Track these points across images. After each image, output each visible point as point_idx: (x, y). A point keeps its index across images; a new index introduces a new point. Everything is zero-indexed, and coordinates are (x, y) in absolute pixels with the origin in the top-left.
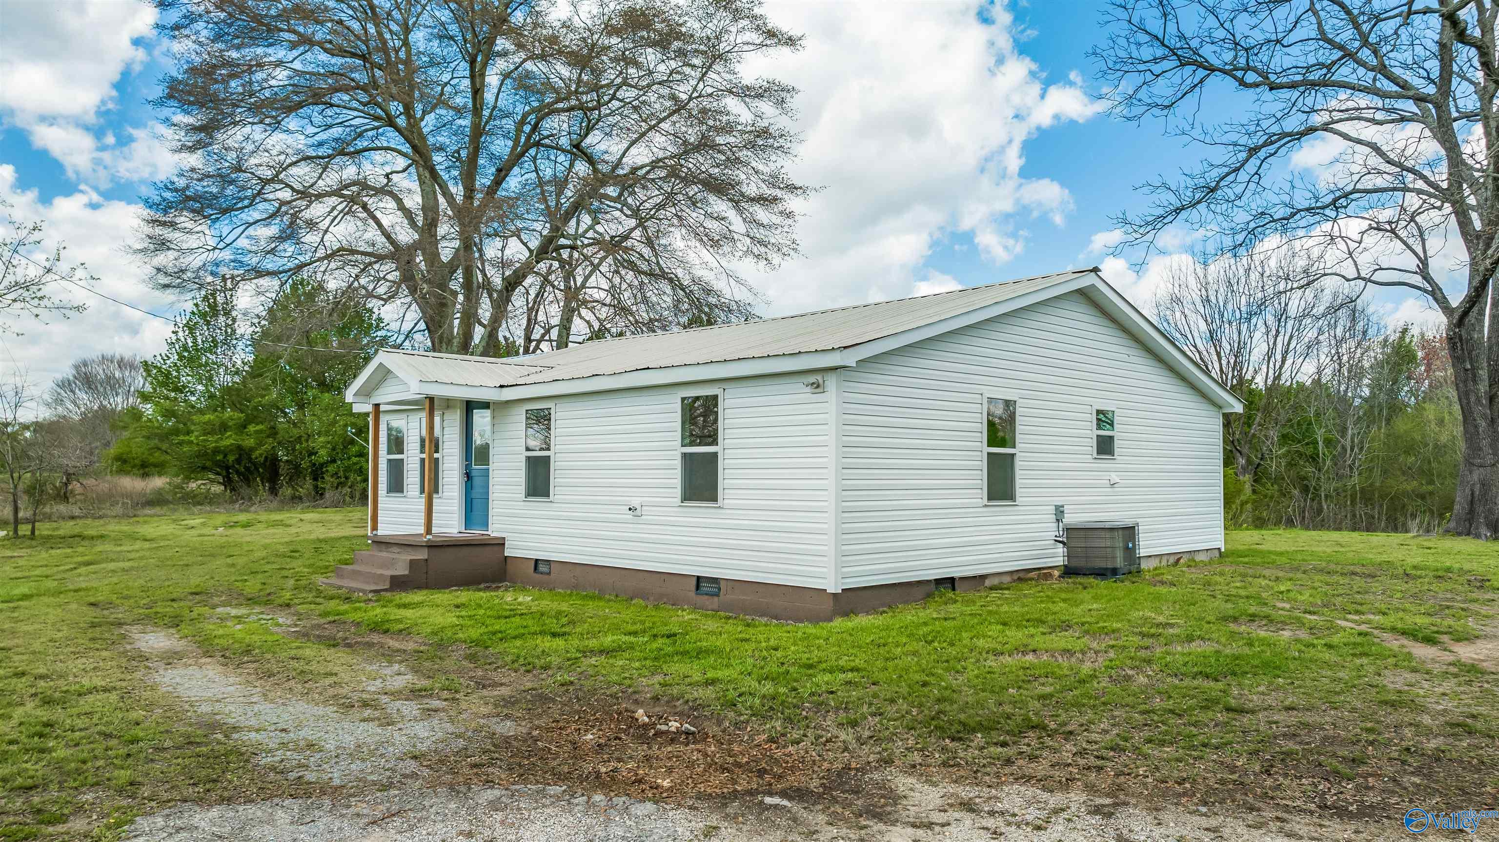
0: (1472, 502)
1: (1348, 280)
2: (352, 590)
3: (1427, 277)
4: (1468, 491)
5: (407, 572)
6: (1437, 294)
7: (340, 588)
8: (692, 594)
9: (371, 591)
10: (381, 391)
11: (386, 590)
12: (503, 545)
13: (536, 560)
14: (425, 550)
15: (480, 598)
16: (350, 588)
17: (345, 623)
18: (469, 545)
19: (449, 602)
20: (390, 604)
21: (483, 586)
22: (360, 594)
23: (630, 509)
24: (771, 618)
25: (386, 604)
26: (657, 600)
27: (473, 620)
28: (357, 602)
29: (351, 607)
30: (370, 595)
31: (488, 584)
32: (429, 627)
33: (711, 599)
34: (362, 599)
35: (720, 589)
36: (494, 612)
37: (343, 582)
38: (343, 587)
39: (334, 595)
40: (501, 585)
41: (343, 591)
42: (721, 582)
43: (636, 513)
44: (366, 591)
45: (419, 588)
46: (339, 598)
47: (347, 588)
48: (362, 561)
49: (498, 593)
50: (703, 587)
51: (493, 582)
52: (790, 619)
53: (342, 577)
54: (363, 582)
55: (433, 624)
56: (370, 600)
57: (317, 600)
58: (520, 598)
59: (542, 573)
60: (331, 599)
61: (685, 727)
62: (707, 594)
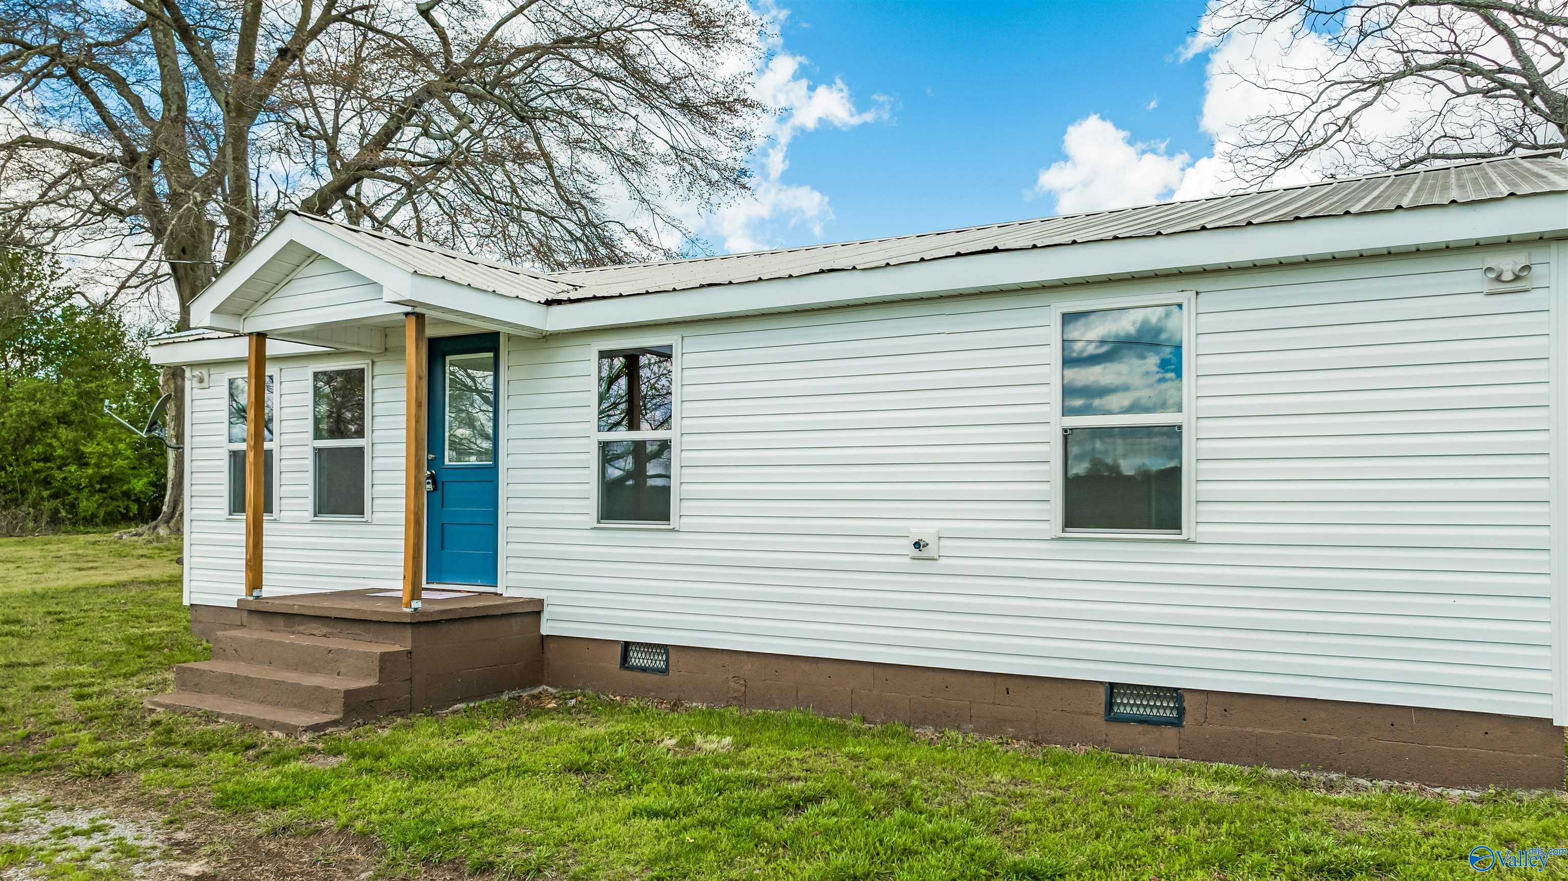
2: (252, 725)
5: (372, 682)
7: (210, 717)
8: (1098, 722)
9: (306, 729)
10: (274, 305)
11: (335, 723)
12: (539, 613)
13: (627, 644)
14: (408, 633)
15: (597, 740)
16: (242, 719)
17: (319, 832)
18: (484, 617)
19: (538, 759)
20: (382, 764)
21: (505, 697)
22: (276, 733)
23: (917, 545)
24: (1351, 774)
25: (367, 762)
26: (985, 731)
27: (713, 825)
28: (286, 759)
29: (285, 775)
30: (305, 738)
31: (514, 693)
32: (614, 855)
33: (1153, 732)
34: (291, 747)
35: (1181, 711)
36: (720, 791)
37: (209, 703)
38: (219, 715)
39: (207, 737)
40: (535, 691)
41: (221, 726)
42: (1187, 697)
43: (925, 553)
44: (296, 727)
45: (399, 712)
46: (227, 745)
47: (230, 717)
48: (238, 653)
49: (622, 727)
50: (1126, 707)
51: (523, 687)
52: (1412, 779)
53: (198, 688)
54: (262, 701)
55: (613, 845)
56: (313, 750)
57: (172, 752)
58: (699, 739)
59: (644, 670)
60: (207, 747)
62: (1142, 721)
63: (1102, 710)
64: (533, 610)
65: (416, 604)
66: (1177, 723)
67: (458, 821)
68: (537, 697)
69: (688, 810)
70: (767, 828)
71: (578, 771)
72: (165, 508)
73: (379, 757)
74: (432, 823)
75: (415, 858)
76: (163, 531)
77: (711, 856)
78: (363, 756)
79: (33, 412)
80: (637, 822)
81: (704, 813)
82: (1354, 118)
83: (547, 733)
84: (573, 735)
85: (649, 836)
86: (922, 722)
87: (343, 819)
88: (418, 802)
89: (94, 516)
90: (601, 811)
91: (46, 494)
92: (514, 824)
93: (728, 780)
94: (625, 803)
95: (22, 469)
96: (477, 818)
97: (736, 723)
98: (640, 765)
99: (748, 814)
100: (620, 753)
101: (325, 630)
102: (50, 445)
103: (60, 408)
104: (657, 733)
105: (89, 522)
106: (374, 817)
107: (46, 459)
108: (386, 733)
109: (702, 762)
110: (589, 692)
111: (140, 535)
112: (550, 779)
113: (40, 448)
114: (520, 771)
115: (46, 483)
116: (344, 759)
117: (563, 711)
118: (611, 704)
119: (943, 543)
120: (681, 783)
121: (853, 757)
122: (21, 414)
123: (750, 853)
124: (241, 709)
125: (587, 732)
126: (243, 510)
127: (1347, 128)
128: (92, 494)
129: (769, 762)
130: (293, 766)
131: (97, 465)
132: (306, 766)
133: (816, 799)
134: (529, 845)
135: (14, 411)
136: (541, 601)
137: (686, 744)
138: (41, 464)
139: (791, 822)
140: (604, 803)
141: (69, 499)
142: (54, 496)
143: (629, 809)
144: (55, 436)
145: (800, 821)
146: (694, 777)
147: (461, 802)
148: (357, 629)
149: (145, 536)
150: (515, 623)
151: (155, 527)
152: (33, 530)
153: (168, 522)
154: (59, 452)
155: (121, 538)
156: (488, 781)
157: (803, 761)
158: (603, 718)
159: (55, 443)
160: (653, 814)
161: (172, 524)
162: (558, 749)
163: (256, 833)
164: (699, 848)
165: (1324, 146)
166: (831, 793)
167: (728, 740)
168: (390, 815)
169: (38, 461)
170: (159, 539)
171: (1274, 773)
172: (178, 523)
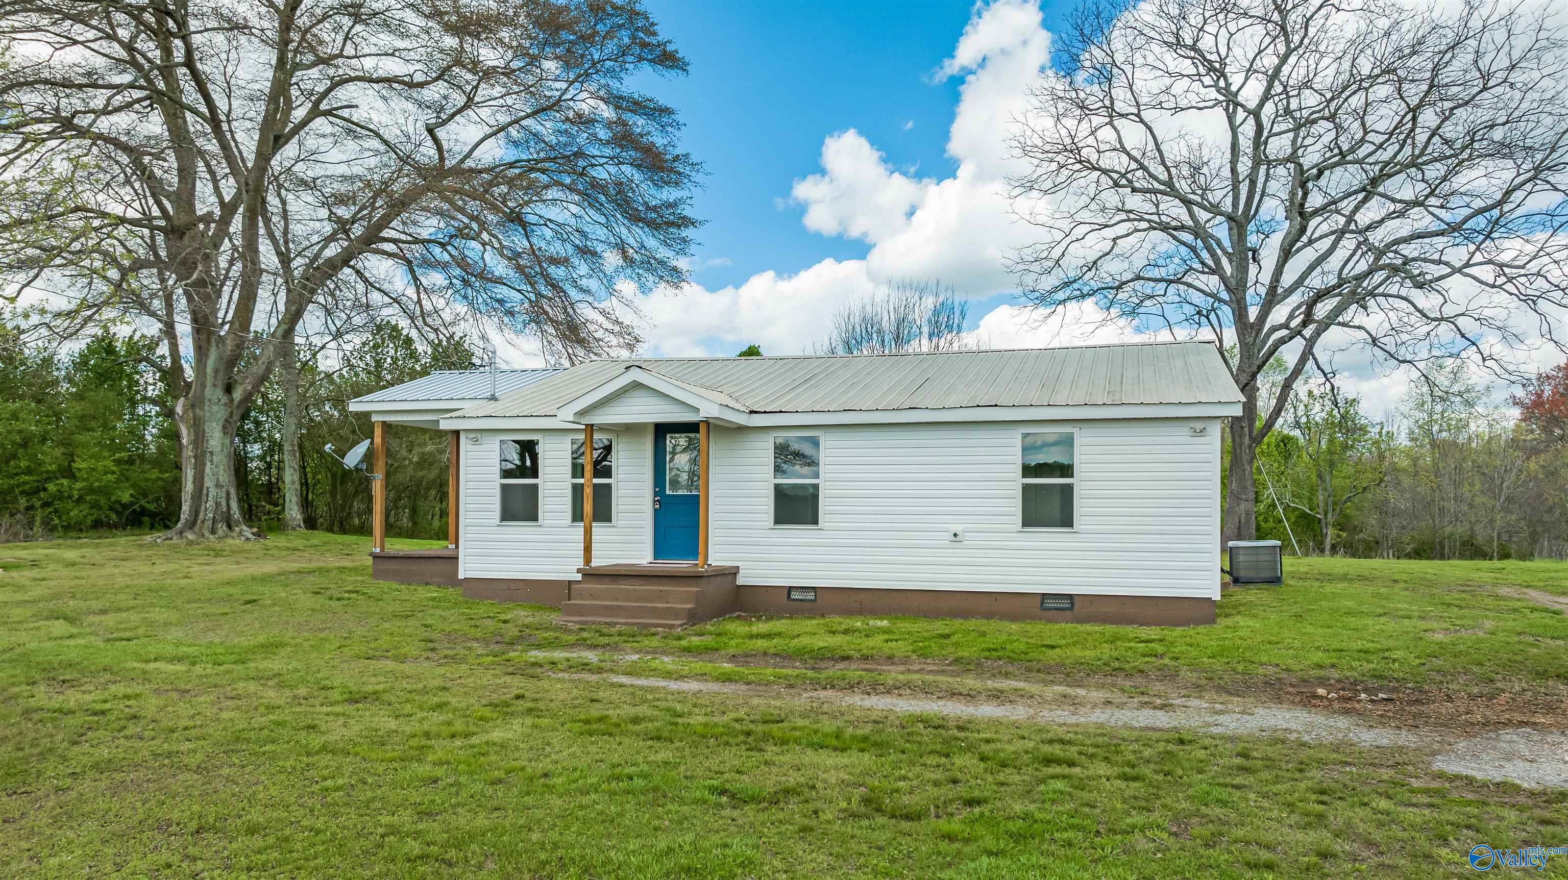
0: (1239, 528)
4: (1236, 520)
5: (692, 605)
8: (1037, 610)
10: (604, 411)
11: (685, 624)
12: (736, 574)
13: (789, 587)
16: (633, 624)
20: (737, 636)
22: (660, 629)
23: (954, 535)
24: (1141, 625)
26: (986, 619)
27: (921, 642)
28: (682, 637)
30: (679, 630)
32: (895, 651)
33: (1061, 613)
34: (676, 634)
35: (1072, 604)
36: (910, 634)
42: (1076, 597)
43: (958, 538)
45: (701, 620)
46: (642, 635)
50: (1050, 604)
51: (731, 613)
52: (1164, 624)
53: (581, 614)
54: (630, 617)
56: (689, 634)
58: (871, 622)
59: (800, 599)
60: (633, 636)
61: (1380, 695)
62: (1057, 609)
63: (1039, 605)
64: (734, 572)
66: (1071, 609)
67: (815, 647)
70: (945, 641)
72: (185, 516)
74: (804, 648)
76: (188, 536)
81: (915, 639)
85: (902, 645)
86: (955, 616)
87: (761, 650)
90: (870, 641)
94: (876, 639)
99: (931, 639)
101: (641, 583)
110: (769, 614)
111: (171, 539)
119: (967, 534)
120: (889, 633)
121: (946, 625)
123: (947, 647)
124: (625, 620)
126: (582, 520)
127: (1094, 270)
129: (914, 627)
131: (87, 480)
136: (736, 567)
137: (866, 624)
139: (950, 640)
140: (867, 639)
146: (892, 632)
148: (664, 581)
149: (174, 540)
150: (721, 579)
153: (191, 528)
154: (48, 467)
155: (156, 541)
161: (195, 530)
162: (813, 627)
163: (727, 657)
170: (188, 542)
171: (1111, 626)
172: (201, 528)
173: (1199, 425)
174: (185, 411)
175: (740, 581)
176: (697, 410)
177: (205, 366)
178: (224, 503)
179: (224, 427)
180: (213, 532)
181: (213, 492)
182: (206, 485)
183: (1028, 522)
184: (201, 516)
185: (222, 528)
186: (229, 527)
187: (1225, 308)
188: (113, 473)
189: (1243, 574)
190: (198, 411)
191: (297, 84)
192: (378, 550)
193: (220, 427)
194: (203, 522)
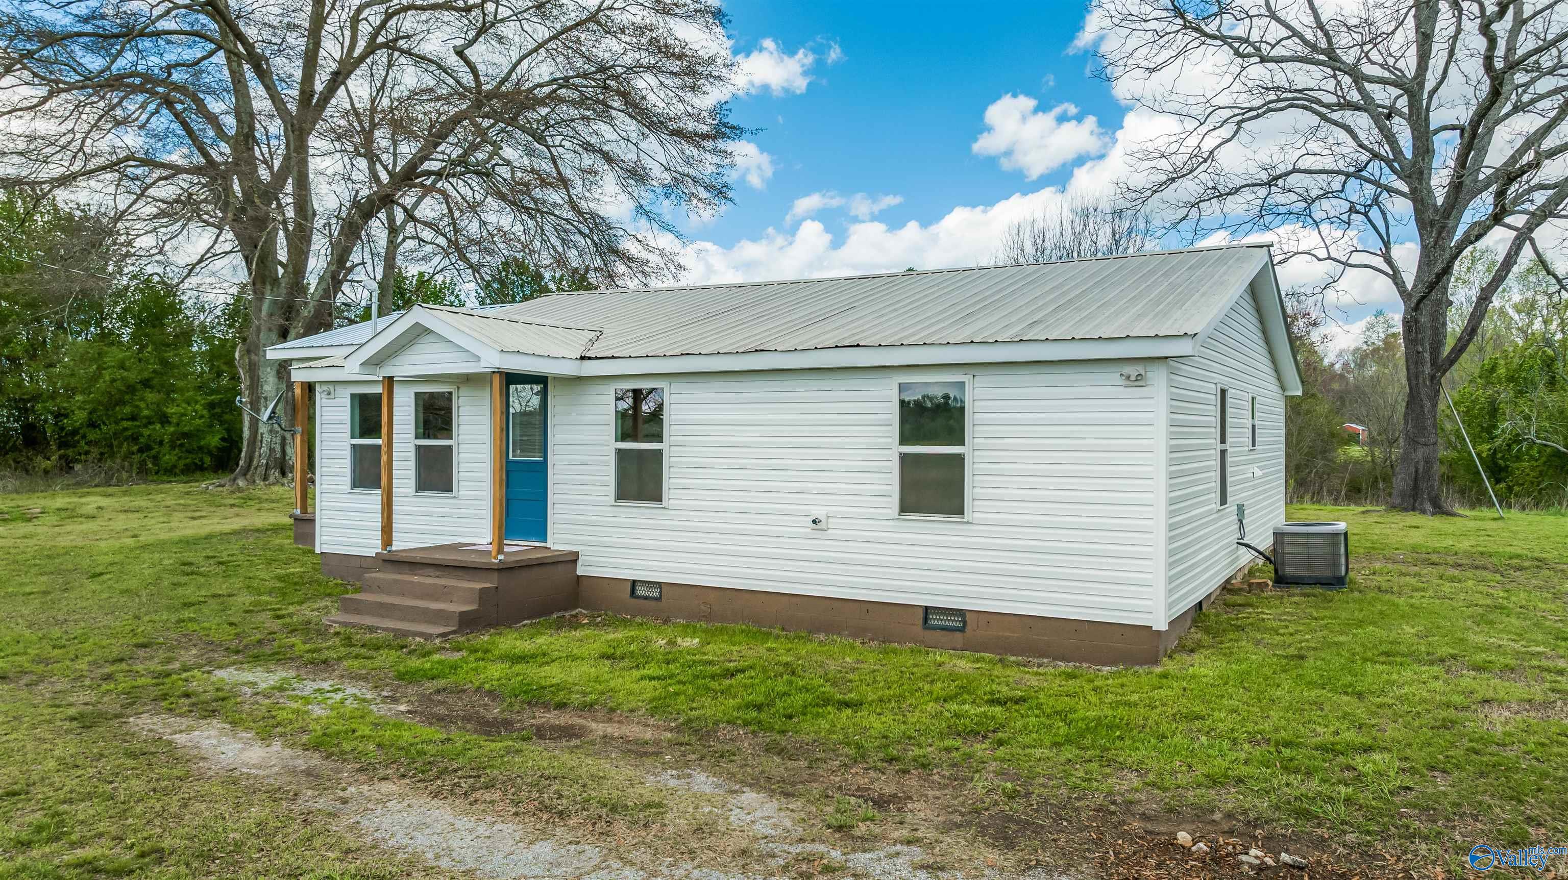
0: (1416, 480)
1: (1320, 260)
2: (400, 634)
3: (1389, 261)
4: (1413, 469)
5: (475, 607)
6: (1396, 277)
8: (918, 628)
9: (437, 636)
10: (396, 361)
11: (454, 632)
12: (575, 561)
13: (634, 581)
14: (495, 575)
15: (619, 642)
16: (393, 630)
17: (464, 691)
18: (541, 564)
19: (584, 651)
20: (489, 655)
21: (555, 616)
22: (418, 639)
23: (814, 522)
24: (1055, 659)
25: (479, 654)
26: (855, 635)
27: (684, 683)
28: (429, 653)
29: (432, 662)
30: (437, 641)
31: (560, 614)
32: (631, 698)
33: (949, 635)
34: (429, 647)
35: (965, 623)
36: (690, 667)
37: (369, 621)
38: (377, 628)
39: (375, 641)
40: (574, 613)
41: (381, 634)
42: (968, 614)
43: (819, 526)
44: (431, 635)
45: (490, 625)
46: (390, 647)
47: (385, 629)
48: (380, 588)
49: (632, 633)
50: (935, 620)
51: (566, 610)
52: (1085, 661)
53: (357, 612)
54: (402, 620)
55: (630, 693)
56: (444, 648)
57: (356, 650)
58: (679, 640)
59: (646, 598)
60: (377, 648)
61: (1284, 857)
62: (944, 629)
63: (921, 622)
64: (572, 559)
65: (501, 557)
66: (962, 630)
67: (544, 683)
68: (575, 616)
69: (671, 677)
70: (714, 685)
71: (608, 658)
72: (241, 463)
73: (486, 651)
74: (528, 684)
75: (523, 702)
76: (241, 483)
77: (683, 697)
78: (476, 651)
79: (123, 379)
80: (643, 683)
81: (681, 678)
82: (1216, 153)
83: (587, 637)
84: (603, 639)
85: (650, 689)
86: (818, 631)
87: (477, 684)
88: (517, 675)
89: (174, 467)
90: (623, 677)
91: (135, 448)
92: (575, 684)
93: (694, 662)
94: (636, 674)
95: (113, 427)
96: (554, 681)
97: (704, 631)
98: (644, 655)
99: (704, 678)
100: (632, 648)
101: (438, 573)
102: (137, 406)
103: (146, 375)
104: (654, 637)
105: (171, 473)
106: (494, 683)
107: (133, 418)
108: (486, 638)
109: (681, 652)
110: (610, 613)
111: (223, 486)
112: (592, 662)
113: (127, 410)
114: (575, 658)
115: (135, 438)
116: (465, 653)
117: (593, 624)
118: (624, 620)
119: (831, 520)
120: (668, 663)
121: (770, 650)
122: (113, 381)
123: (703, 695)
124: (391, 624)
125: (612, 636)
128: (173, 447)
129: (719, 652)
130: (436, 657)
131: (178, 425)
132: (443, 657)
133: (742, 671)
134: (585, 694)
135: (107, 378)
136: (577, 553)
137: (672, 643)
138: (130, 423)
139: (727, 682)
140: (625, 673)
141: (153, 452)
142: (141, 451)
143: (638, 676)
144: (142, 399)
145: (733, 681)
146: (675, 660)
147: (543, 674)
148: (460, 573)
149: (227, 487)
150: (560, 568)
151: (235, 480)
152: (127, 481)
153: (245, 475)
154: (146, 412)
155: (207, 488)
156: (556, 663)
157: (740, 652)
158: (620, 629)
159: (142, 405)
160: (652, 678)
161: (248, 477)
162: (595, 646)
163: (428, 692)
164: (677, 694)
165: (1190, 176)
166: (751, 668)
167: (697, 640)
168: (504, 681)
169: (127, 420)
170: (240, 490)
171: (1013, 658)
172: (253, 475)
173: (1132, 370)
174: (241, 357)
175: (580, 571)
176: (478, 359)
177: (260, 311)
178: (278, 448)
179: (278, 372)
180: (265, 478)
181: (267, 438)
182: (260, 431)
183: (907, 506)
184: (255, 462)
185: (275, 474)
186: (283, 474)
187: (1400, 201)
188: (202, 417)
189: (1289, 571)
190: (253, 357)
191: (366, 19)
192: (299, 511)
193: (274, 373)
194: (256, 468)
